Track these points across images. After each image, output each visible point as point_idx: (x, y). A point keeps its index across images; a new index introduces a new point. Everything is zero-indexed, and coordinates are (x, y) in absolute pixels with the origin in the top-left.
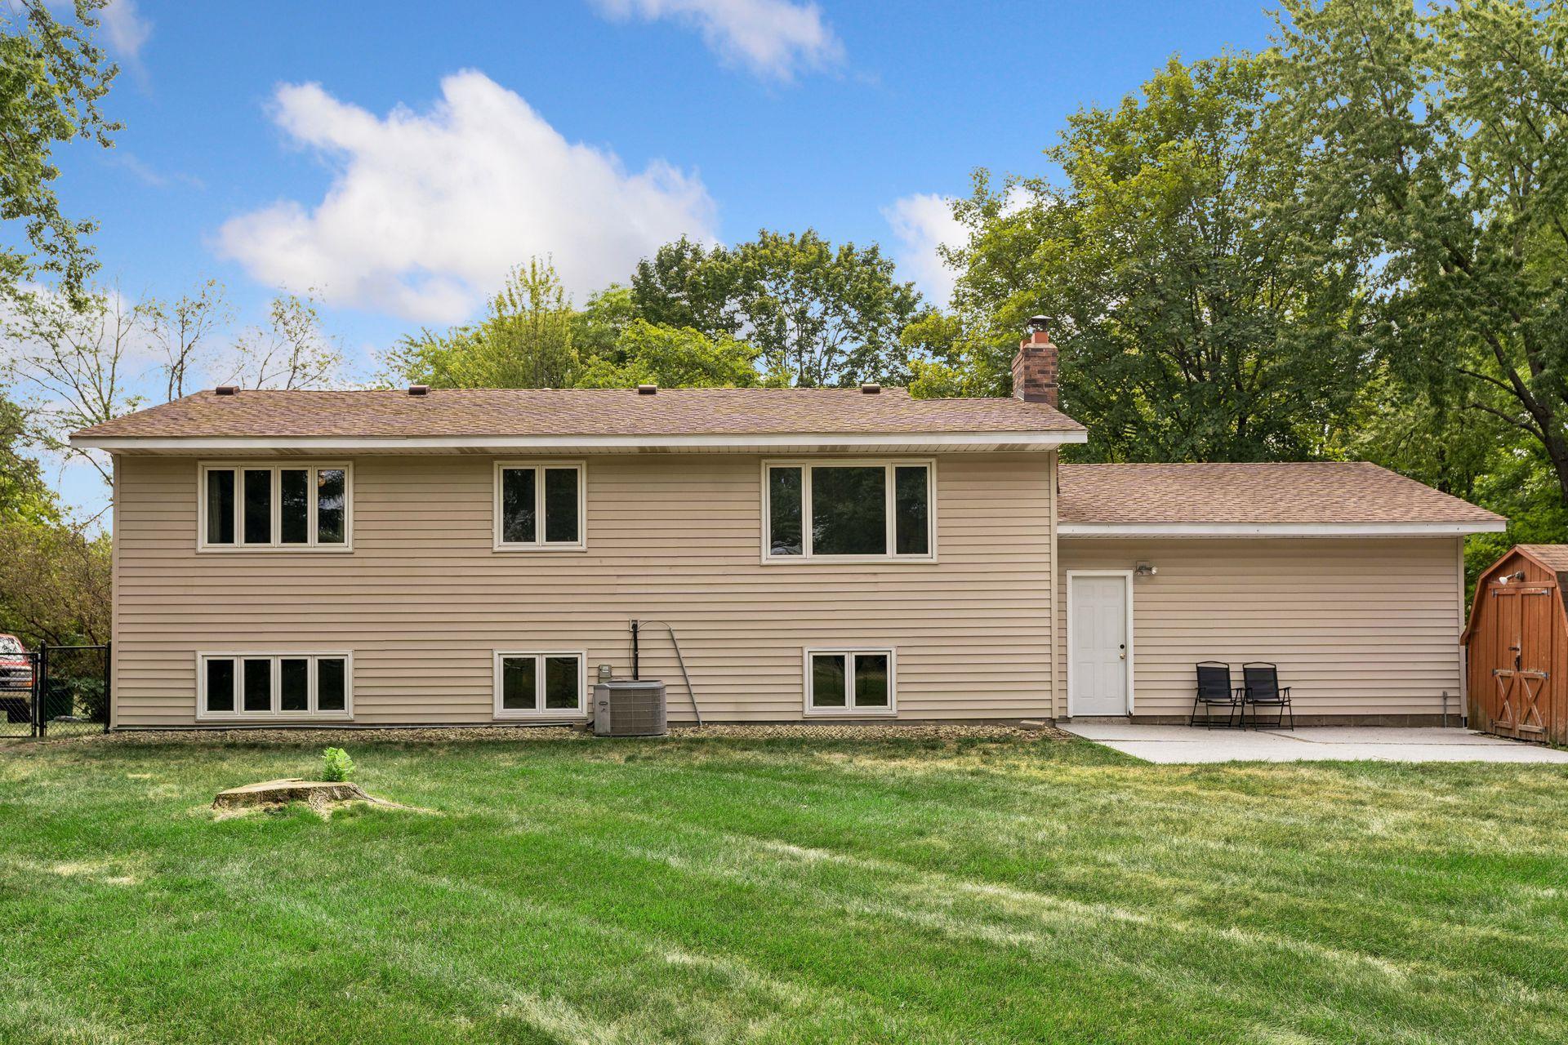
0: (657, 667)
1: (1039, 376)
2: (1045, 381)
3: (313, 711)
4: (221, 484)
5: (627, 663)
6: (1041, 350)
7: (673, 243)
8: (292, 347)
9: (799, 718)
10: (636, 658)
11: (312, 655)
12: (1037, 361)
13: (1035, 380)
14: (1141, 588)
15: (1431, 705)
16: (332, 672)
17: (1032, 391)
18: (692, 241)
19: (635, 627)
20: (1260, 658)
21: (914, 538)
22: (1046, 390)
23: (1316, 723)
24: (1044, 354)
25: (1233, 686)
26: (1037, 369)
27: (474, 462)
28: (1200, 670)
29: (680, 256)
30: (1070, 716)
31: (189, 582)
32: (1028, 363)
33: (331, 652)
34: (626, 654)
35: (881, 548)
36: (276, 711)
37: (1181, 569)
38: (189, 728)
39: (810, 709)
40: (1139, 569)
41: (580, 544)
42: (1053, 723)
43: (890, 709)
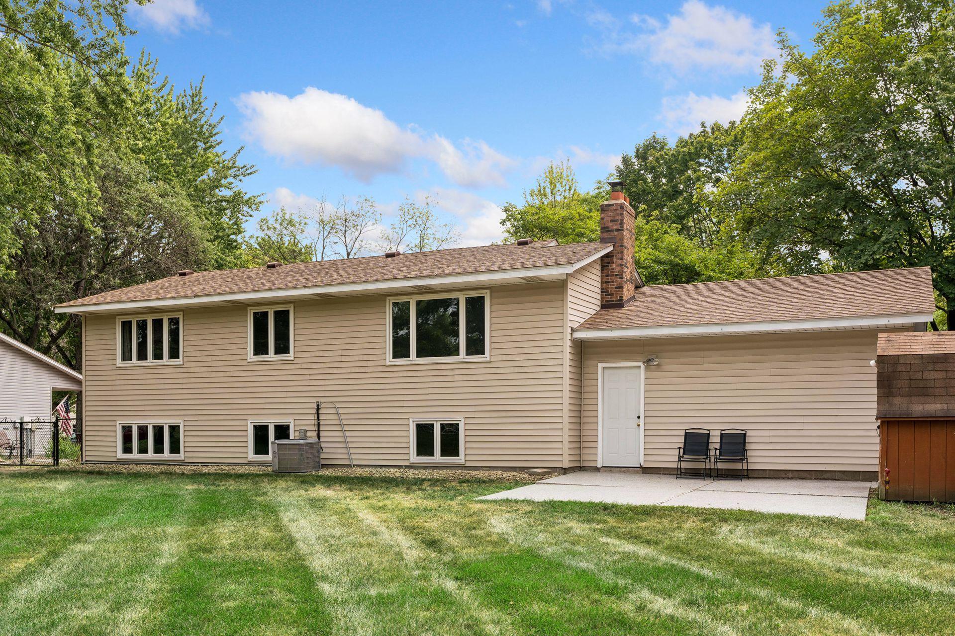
0: (330, 432)
1: (611, 224)
2: (615, 227)
3: (167, 455)
4: (127, 327)
5: (313, 428)
6: (612, 205)
9: (407, 464)
10: (319, 425)
11: (166, 422)
12: (610, 213)
13: (608, 227)
14: (649, 374)
16: (174, 430)
17: (606, 235)
19: (318, 406)
20: (733, 425)
21: (476, 346)
22: (616, 233)
23: (784, 476)
24: (614, 208)
25: (711, 446)
26: (609, 219)
27: (236, 309)
28: (687, 435)
30: (599, 466)
31: (114, 382)
32: (603, 215)
34: (312, 422)
35: (456, 353)
36: (151, 455)
37: (681, 360)
38: (111, 463)
39: (414, 458)
40: (648, 362)
41: (291, 356)
42: (565, 471)
43: (460, 459)
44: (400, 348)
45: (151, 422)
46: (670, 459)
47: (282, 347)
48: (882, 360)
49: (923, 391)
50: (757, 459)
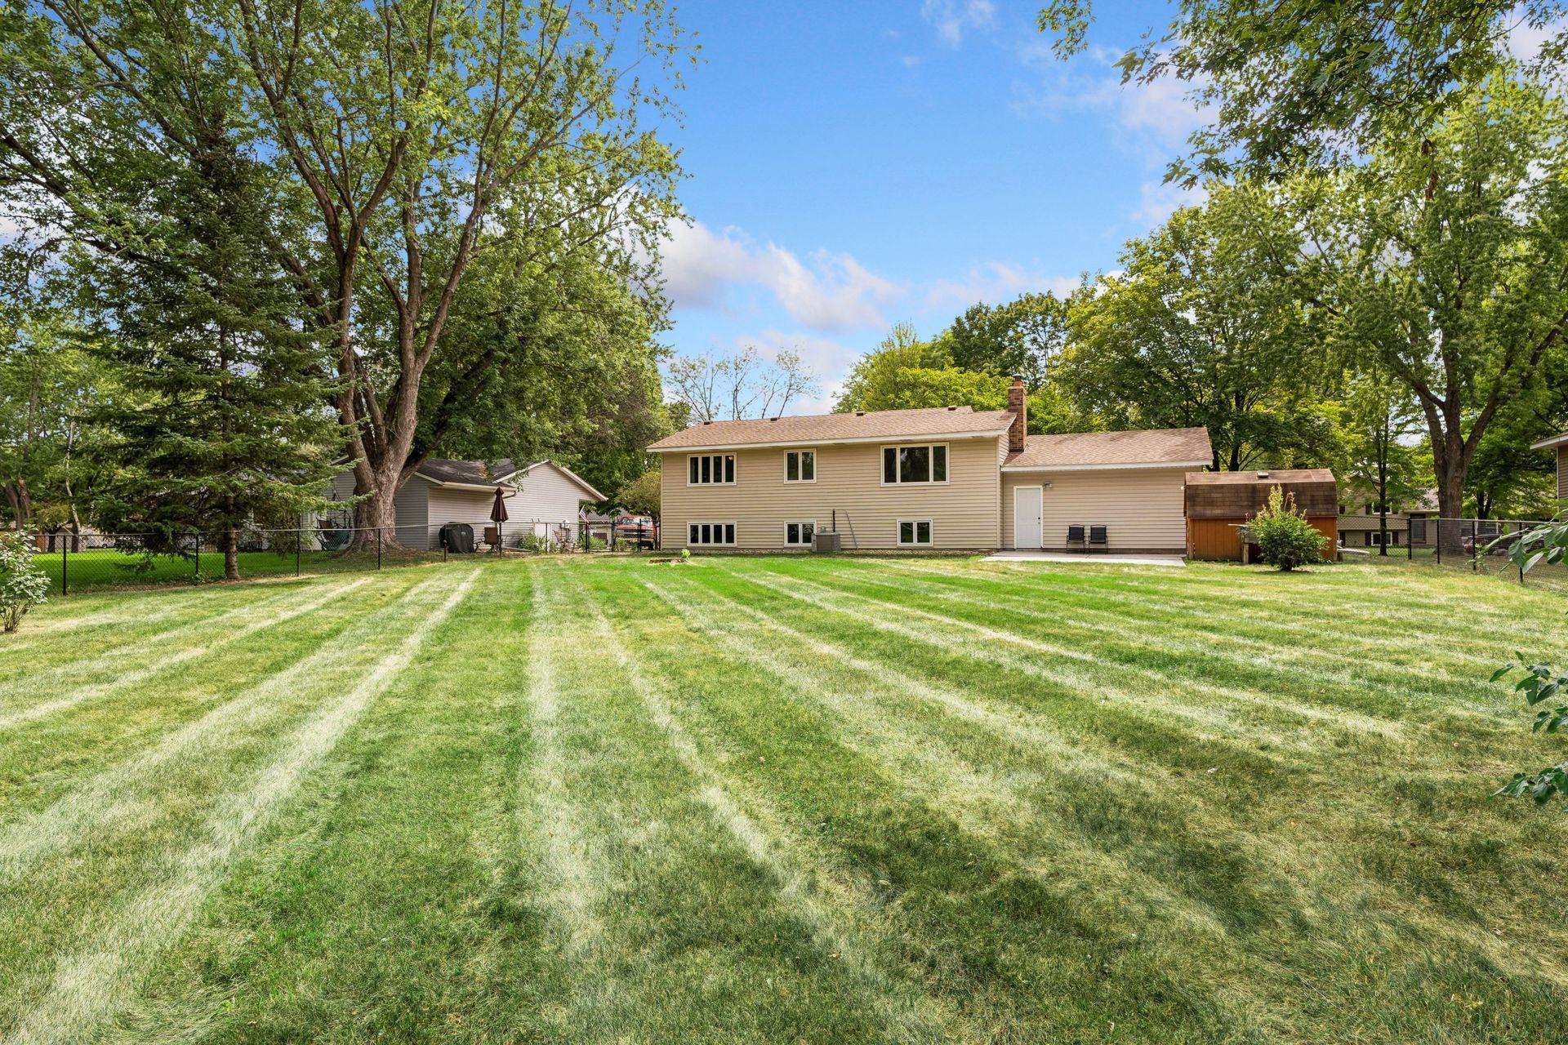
0: (842, 528)
1: (1015, 401)
2: (1018, 403)
3: (724, 544)
4: (694, 461)
5: (830, 526)
7: (974, 304)
8: (788, 375)
9: (894, 546)
10: (834, 524)
11: (724, 523)
12: (1015, 395)
13: (1013, 403)
14: (1046, 493)
15: (1181, 542)
16: (730, 528)
17: (1012, 407)
18: (985, 304)
19: (834, 512)
20: (1098, 522)
21: (940, 475)
22: (1018, 406)
23: (1128, 552)
24: (1018, 391)
25: (1085, 535)
26: (1014, 398)
27: (776, 451)
28: (1071, 529)
29: (979, 311)
30: (1016, 548)
31: (684, 497)
32: (1010, 395)
33: (730, 522)
34: (830, 522)
35: (927, 480)
36: (712, 544)
37: (1065, 484)
39: (900, 544)
40: (1045, 485)
41: (815, 480)
42: (998, 550)
43: (930, 544)
44: (890, 477)
45: (712, 523)
46: (1062, 542)
47: (808, 475)
48: (1187, 488)
49: (1211, 503)
50: (1113, 541)
